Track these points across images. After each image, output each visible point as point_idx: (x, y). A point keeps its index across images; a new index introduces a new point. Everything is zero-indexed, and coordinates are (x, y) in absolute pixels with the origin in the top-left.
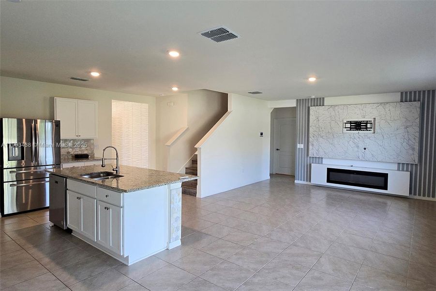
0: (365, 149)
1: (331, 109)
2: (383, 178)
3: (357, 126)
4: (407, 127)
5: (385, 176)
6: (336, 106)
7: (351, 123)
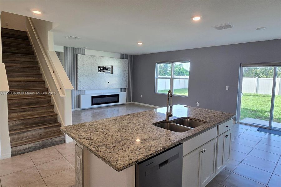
0: (109, 82)
1: (91, 58)
2: (117, 97)
3: (104, 69)
4: (124, 71)
5: (118, 96)
6: (95, 56)
7: (100, 67)
